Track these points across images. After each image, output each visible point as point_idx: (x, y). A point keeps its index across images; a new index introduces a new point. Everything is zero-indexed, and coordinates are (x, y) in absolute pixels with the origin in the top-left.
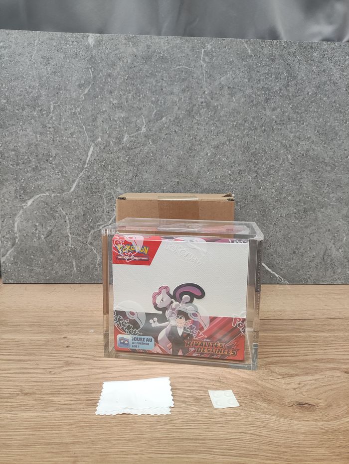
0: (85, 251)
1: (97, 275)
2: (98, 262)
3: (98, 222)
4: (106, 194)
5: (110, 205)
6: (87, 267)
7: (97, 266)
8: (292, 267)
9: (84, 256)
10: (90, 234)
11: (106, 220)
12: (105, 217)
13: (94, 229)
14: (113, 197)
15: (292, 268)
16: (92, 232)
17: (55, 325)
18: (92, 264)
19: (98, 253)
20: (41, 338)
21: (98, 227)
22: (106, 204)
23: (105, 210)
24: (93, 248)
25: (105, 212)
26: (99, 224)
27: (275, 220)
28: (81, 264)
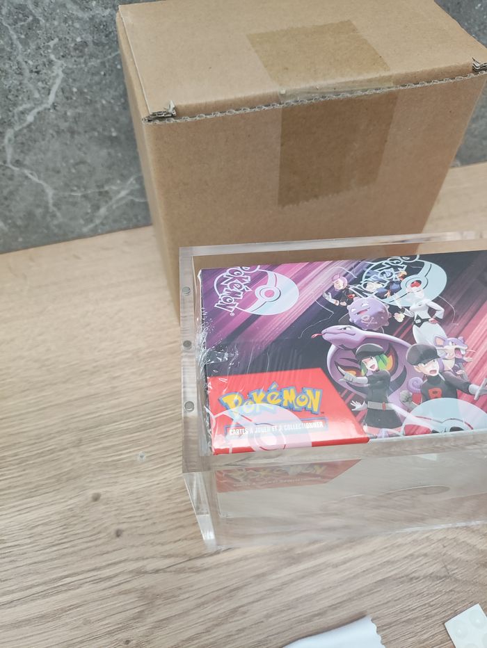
0: (10, 182)
1: (59, 226)
2: (51, 201)
3: (15, 105)
4: (10, 13)
5: (33, 46)
6: (30, 215)
7: (52, 208)
8: (476, 133)
9: (11, 193)
10: (6, 141)
11: (37, 95)
12: (31, 86)
13: (10, 125)
14: (36, 20)
15: (476, 136)
16: (9, 133)
17: (52, 451)
18: (38, 206)
19: (45, 180)
20: (43, 512)
21: (20, 119)
22: (20, 47)
23: (24, 65)
24: (27, 172)
25: (27, 73)
26: (21, 108)
27: (477, 28)
28: (10, 211)
